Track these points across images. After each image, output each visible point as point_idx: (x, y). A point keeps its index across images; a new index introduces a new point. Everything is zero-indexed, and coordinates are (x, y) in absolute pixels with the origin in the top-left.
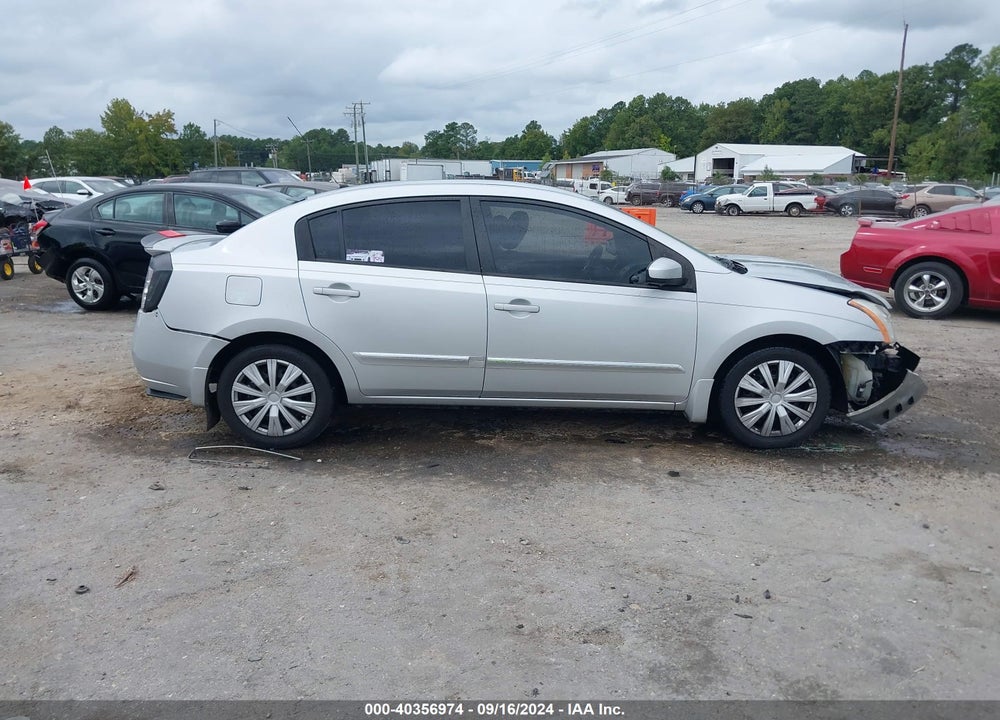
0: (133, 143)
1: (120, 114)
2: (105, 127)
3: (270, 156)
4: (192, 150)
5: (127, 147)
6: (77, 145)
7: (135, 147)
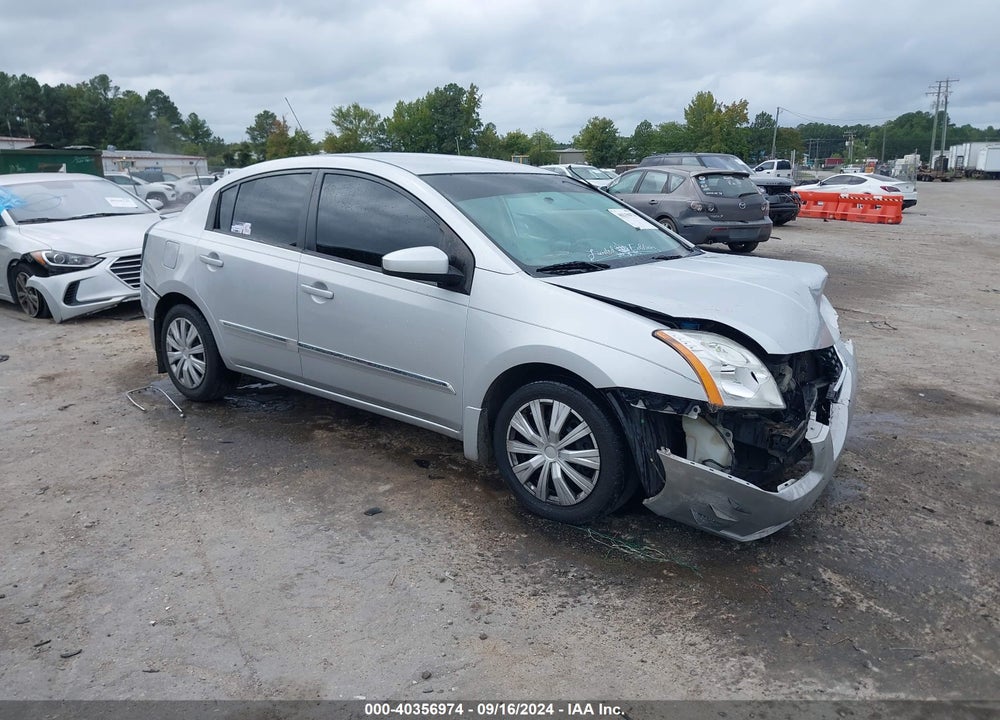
0: (708, 134)
1: (703, 106)
2: (686, 118)
3: (847, 143)
4: (759, 137)
5: (702, 137)
6: (662, 137)
7: (709, 138)
